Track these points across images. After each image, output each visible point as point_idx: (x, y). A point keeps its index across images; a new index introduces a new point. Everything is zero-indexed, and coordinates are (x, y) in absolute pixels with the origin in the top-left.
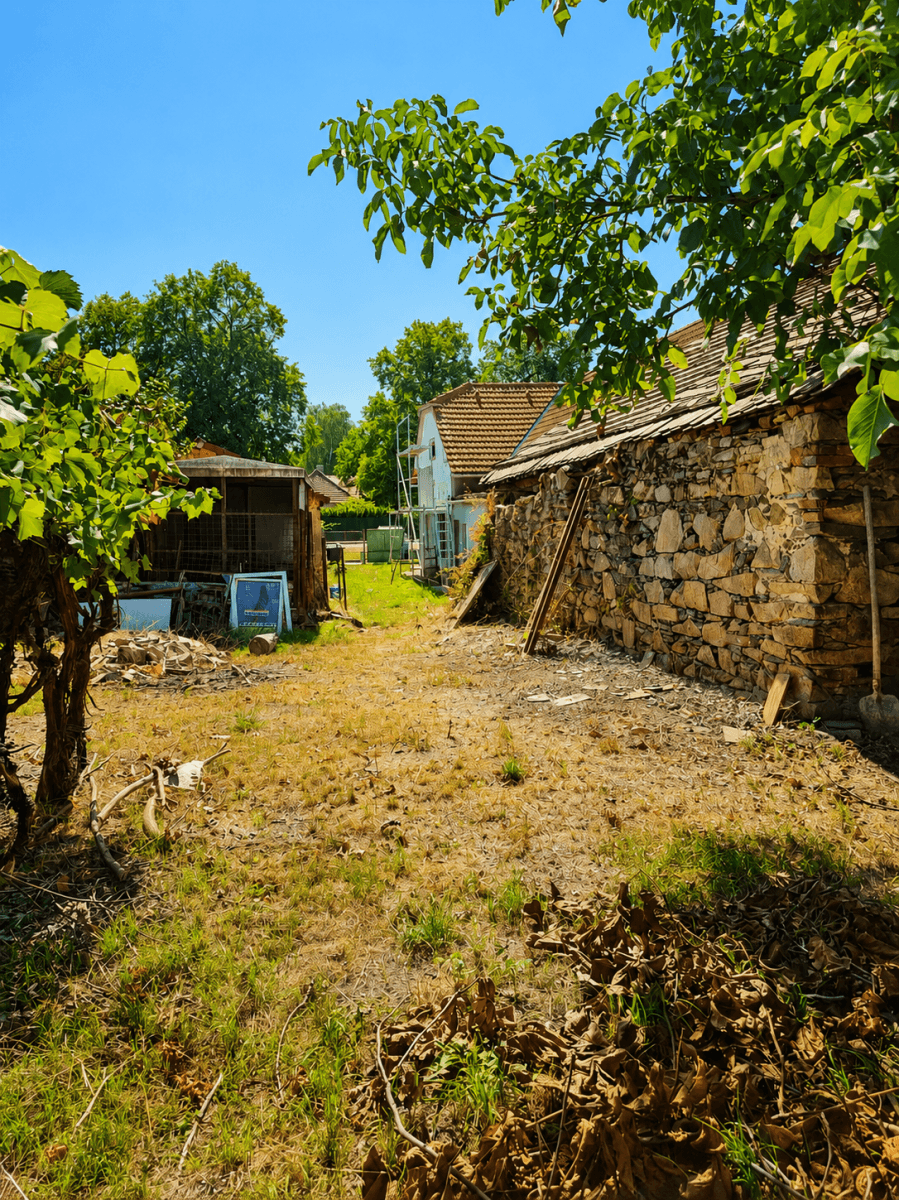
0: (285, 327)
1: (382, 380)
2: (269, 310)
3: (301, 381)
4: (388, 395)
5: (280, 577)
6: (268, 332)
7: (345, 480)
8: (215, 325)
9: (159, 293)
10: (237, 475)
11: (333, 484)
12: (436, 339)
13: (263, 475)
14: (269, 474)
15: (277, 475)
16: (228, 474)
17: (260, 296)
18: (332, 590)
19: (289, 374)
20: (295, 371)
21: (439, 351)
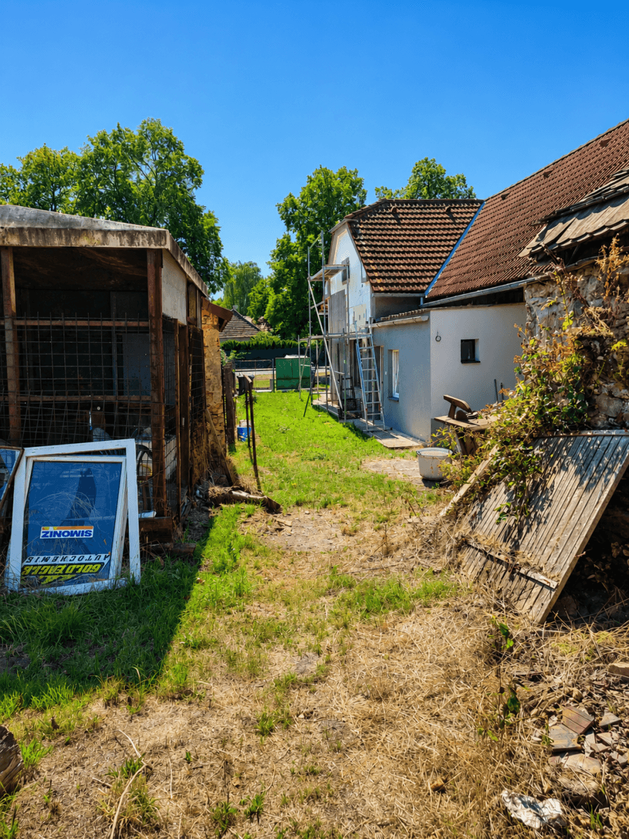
0: (203, 178)
1: (288, 224)
2: (190, 163)
3: (216, 225)
4: (294, 237)
5: (122, 452)
6: (188, 182)
7: (256, 319)
8: (142, 177)
9: (93, 148)
10: (34, 242)
11: (248, 323)
12: (336, 183)
13: (84, 242)
14: (96, 241)
15: (114, 243)
16: (14, 241)
17: (181, 150)
18: (240, 431)
19: (207, 220)
20: (210, 216)
21: (339, 195)
